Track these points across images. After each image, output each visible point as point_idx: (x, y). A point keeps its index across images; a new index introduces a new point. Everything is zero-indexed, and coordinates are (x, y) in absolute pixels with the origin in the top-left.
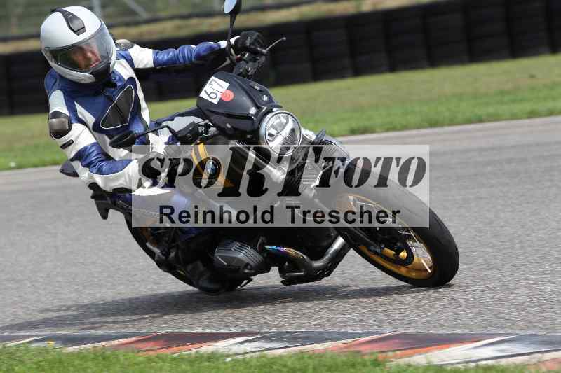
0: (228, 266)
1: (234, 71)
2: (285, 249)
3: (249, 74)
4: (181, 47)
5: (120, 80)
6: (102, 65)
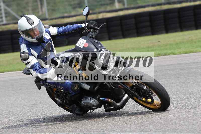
0: (87, 106)
1: (88, 36)
2: (107, 99)
3: (93, 37)
4: (67, 26)
5: (46, 40)
6: (40, 36)
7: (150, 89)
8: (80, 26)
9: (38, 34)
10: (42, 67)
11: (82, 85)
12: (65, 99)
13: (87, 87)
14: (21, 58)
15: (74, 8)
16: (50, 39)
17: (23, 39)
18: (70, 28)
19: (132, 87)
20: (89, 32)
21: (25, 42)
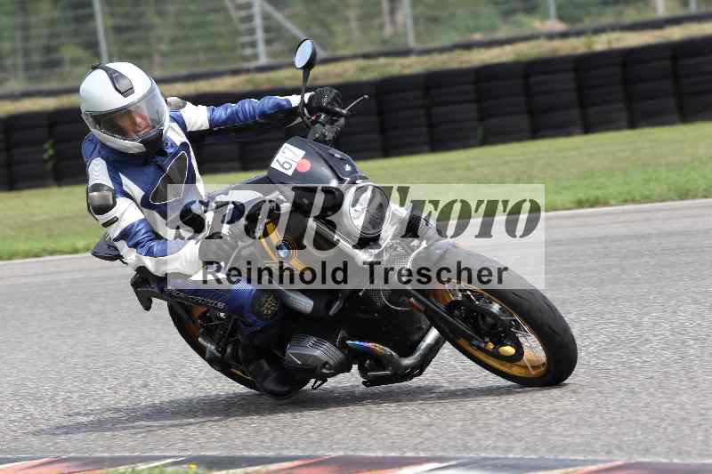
0: (303, 365)
1: (309, 136)
2: (366, 344)
3: (327, 139)
4: (240, 102)
6: (153, 133)
7: (512, 315)
8: (285, 103)
9: (146, 127)
10: (158, 237)
11: (289, 296)
12: (231, 342)
13: (306, 304)
14: (88, 204)
15: (507, 14)
16: (184, 145)
18: (249, 109)
19: (453, 306)
20: (314, 122)
21: (103, 153)
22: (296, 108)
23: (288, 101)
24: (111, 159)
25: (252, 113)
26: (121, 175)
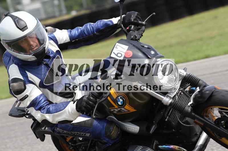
2: (172, 146)
4: (85, 25)
5: (52, 53)
8: (109, 23)
9: (36, 46)
13: (135, 129)
16: (58, 52)
17: (10, 56)
18: (90, 28)
20: (129, 30)
21: (15, 61)
22: (116, 24)
23: (111, 22)
24: (20, 64)
25: (92, 30)
26: (27, 72)
